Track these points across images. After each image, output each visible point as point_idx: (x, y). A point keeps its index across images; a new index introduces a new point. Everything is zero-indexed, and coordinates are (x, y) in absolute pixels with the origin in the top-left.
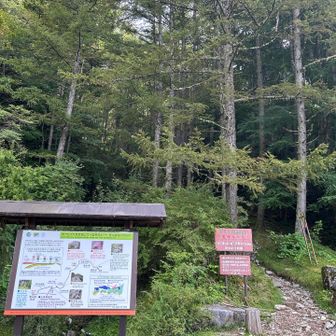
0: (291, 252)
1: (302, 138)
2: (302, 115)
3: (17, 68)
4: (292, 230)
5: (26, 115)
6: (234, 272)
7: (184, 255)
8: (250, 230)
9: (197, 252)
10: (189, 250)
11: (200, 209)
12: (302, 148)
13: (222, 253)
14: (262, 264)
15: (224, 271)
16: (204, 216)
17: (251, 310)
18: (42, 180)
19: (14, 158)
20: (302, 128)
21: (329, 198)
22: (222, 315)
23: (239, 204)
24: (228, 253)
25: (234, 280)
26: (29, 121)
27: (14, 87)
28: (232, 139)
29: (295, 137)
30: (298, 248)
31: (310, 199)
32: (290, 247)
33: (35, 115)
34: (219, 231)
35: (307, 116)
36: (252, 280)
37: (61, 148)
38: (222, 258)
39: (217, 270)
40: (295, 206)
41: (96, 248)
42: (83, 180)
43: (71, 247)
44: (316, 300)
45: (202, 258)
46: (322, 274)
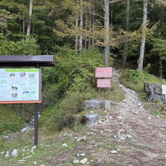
2: (145, 10)
5: (8, 14)
6: (103, 86)
8: (111, 68)
15: (99, 86)
17: (106, 102)
18: (20, 48)
20: (145, 17)
28: (107, 23)
30: (137, 76)
33: (13, 14)
37: (28, 31)
38: (98, 80)
41: (22, 76)
43: (11, 75)
46: (144, 86)
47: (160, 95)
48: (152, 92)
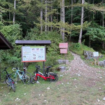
0: (77, 47)
1: (82, 17)
2: (83, 10)
4: (78, 42)
5: (2, 9)
6: (63, 53)
7: (52, 49)
8: (67, 43)
9: (55, 49)
10: (53, 48)
11: (56, 38)
12: (82, 20)
13: (61, 48)
14: (70, 50)
15: (61, 52)
16: (57, 40)
17: (67, 60)
18: (10, 30)
19: (2, 24)
20: (83, 14)
21: (87, 34)
22: (61, 61)
23: (65, 36)
24: (62, 48)
26: (3, 11)
28: (64, 19)
30: (79, 46)
31: (83, 34)
32: (77, 46)
33: (5, 9)
35: (84, 11)
36: (67, 54)
38: (61, 50)
39: (60, 52)
40: (79, 36)
41: (37, 49)
42: (22, 29)
43: (33, 49)
45: (56, 50)
46: (83, 52)
47: (92, 56)
48: (88, 55)
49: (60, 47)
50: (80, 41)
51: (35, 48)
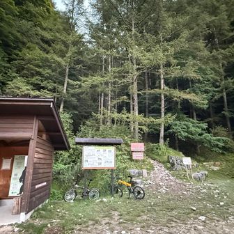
1: (163, 106)
3: (43, 72)
4: (158, 142)
5: (48, 93)
6: (138, 158)
7: (120, 153)
8: (143, 143)
12: (163, 110)
14: (147, 155)
15: (134, 158)
17: (144, 170)
20: (163, 102)
21: (171, 130)
22: (134, 172)
23: (139, 132)
25: (137, 161)
27: (42, 81)
29: (160, 105)
30: (160, 149)
32: (157, 149)
33: (52, 94)
34: (132, 144)
35: (165, 97)
36: (144, 161)
37: (62, 107)
38: (133, 153)
39: (132, 158)
42: (72, 121)
43: (98, 151)
44: (166, 167)
46: (168, 158)
48: (176, 163)
49: (132, 149)
50: (162, 141)
51: (102, 148)
